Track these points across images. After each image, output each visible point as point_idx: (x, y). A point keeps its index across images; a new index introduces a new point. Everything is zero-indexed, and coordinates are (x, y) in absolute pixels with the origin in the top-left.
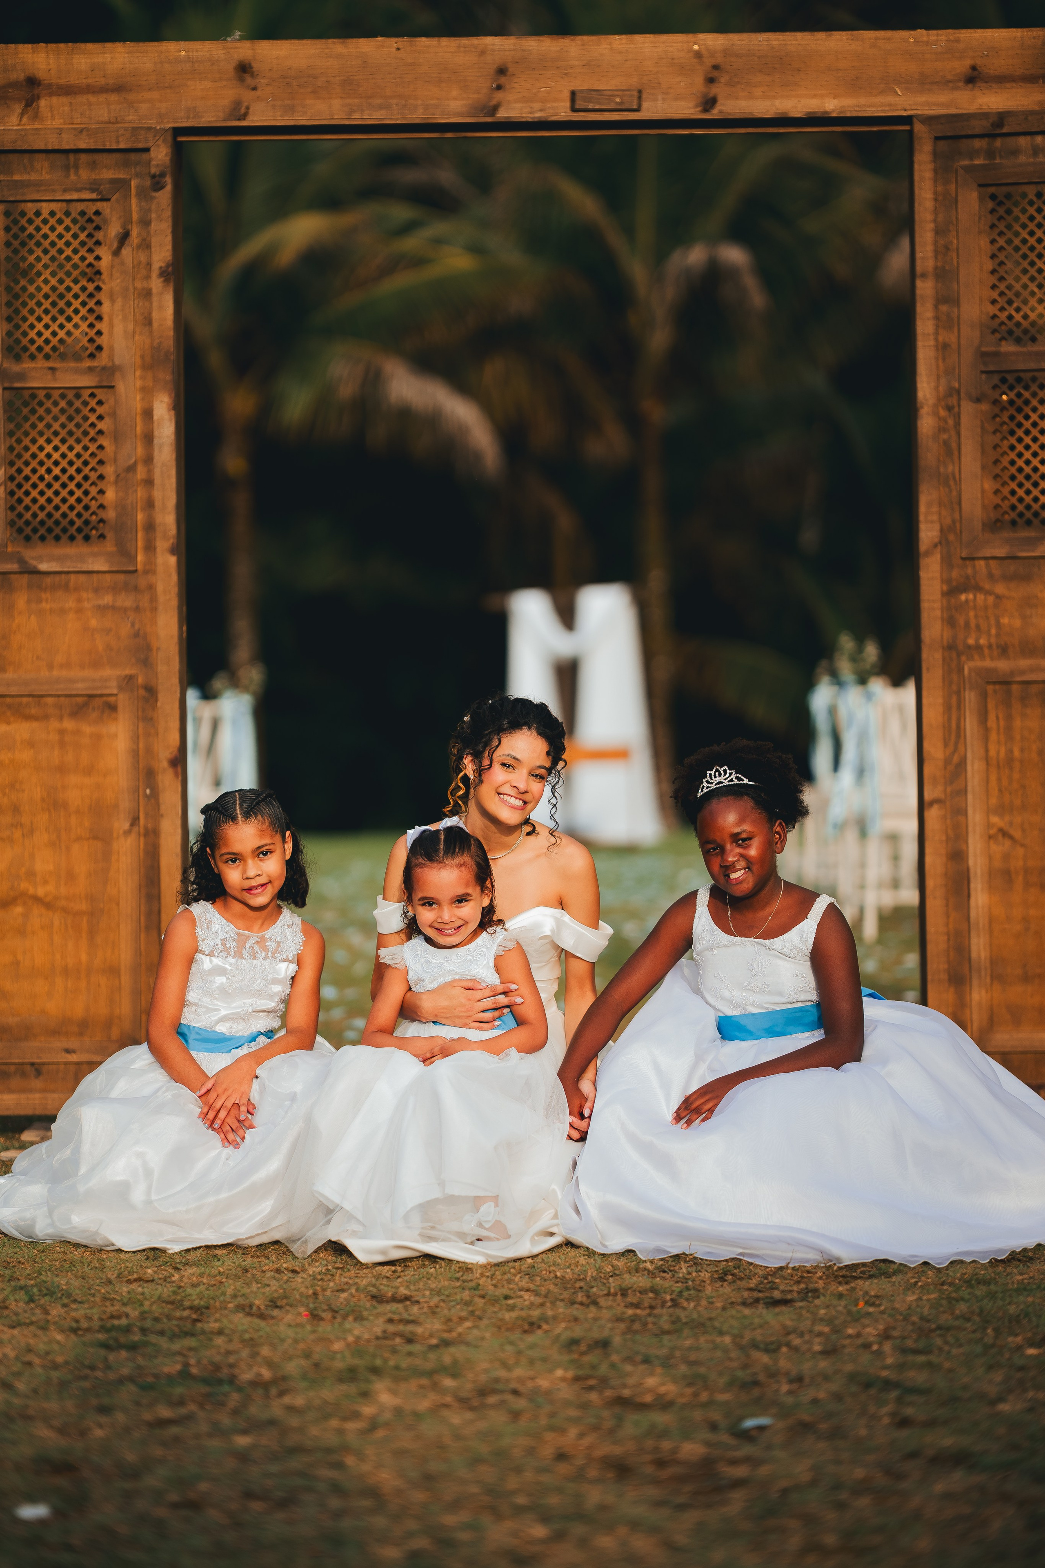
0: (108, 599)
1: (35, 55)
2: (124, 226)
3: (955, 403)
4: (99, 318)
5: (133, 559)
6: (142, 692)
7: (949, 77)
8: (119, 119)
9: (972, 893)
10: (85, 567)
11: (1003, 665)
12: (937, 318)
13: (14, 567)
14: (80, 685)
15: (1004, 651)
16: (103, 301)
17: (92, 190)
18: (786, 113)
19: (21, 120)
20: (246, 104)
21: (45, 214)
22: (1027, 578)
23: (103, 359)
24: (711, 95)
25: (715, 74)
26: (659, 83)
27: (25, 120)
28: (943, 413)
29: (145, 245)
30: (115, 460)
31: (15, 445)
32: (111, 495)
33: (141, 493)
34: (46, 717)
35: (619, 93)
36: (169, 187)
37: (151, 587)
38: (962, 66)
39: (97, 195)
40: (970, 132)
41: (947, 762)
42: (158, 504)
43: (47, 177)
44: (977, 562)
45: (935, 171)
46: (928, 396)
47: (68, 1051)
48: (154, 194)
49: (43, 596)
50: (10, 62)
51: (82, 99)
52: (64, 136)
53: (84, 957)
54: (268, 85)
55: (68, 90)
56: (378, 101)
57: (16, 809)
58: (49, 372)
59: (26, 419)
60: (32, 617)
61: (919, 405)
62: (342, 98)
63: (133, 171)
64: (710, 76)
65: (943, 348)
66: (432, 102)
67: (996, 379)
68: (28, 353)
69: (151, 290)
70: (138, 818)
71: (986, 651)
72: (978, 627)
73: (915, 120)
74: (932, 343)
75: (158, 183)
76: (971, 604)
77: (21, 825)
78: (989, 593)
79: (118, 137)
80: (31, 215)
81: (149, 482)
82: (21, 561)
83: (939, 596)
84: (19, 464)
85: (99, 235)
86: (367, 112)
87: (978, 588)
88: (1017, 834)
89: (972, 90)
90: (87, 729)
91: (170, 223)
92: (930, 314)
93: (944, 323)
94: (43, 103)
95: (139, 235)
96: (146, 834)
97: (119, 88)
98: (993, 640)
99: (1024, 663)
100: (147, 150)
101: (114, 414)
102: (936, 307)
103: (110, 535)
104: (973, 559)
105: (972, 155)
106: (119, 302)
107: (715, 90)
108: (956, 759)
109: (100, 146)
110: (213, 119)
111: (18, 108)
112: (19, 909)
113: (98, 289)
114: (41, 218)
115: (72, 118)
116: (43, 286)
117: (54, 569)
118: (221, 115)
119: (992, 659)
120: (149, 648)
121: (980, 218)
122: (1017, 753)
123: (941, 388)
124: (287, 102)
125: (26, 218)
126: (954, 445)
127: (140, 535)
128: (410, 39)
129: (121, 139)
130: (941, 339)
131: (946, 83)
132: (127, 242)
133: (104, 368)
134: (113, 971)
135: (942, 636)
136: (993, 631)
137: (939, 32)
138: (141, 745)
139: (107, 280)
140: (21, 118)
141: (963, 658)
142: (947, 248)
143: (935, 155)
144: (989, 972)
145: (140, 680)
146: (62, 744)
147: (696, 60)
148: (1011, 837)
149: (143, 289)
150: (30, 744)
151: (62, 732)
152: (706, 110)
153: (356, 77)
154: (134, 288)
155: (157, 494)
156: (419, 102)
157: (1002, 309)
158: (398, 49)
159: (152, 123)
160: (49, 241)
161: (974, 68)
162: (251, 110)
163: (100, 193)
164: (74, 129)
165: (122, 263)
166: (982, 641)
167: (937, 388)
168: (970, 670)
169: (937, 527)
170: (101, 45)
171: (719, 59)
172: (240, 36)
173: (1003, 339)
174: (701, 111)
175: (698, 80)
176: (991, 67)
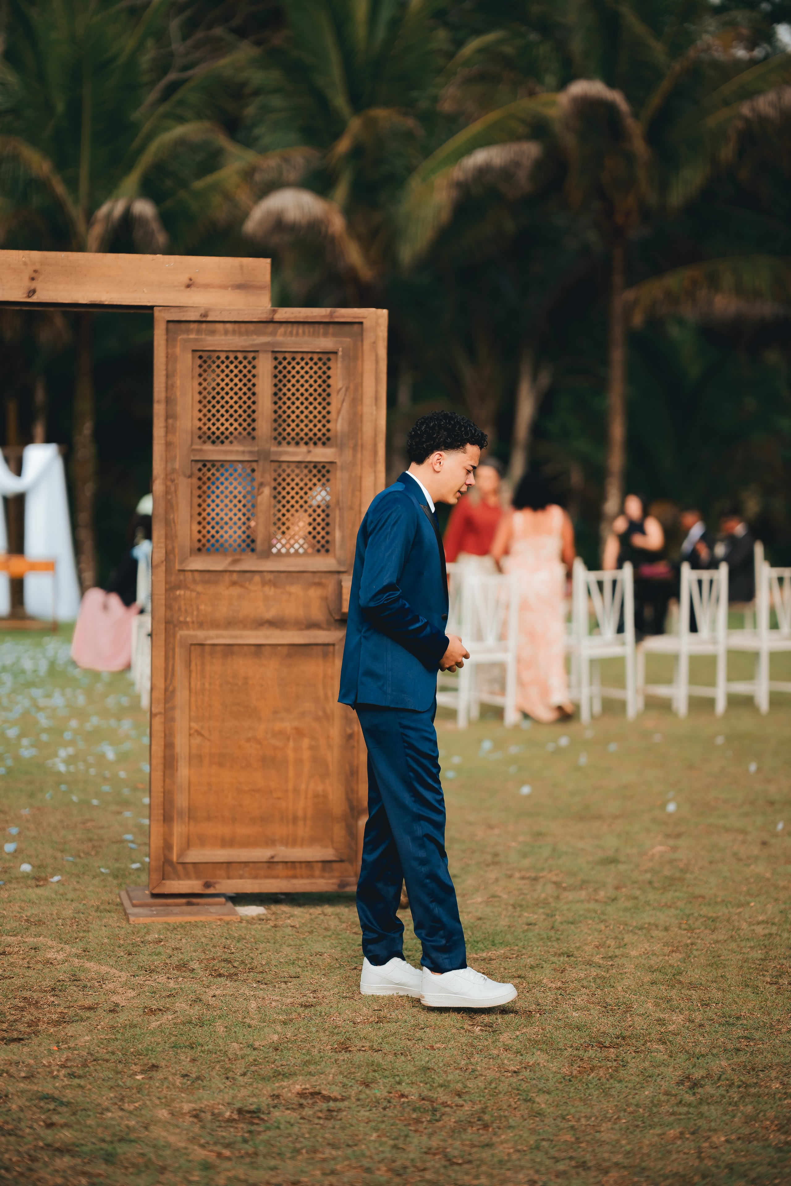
3: (176, 478)
7: (176, 284)
9: (179, 768)
11: (200, 635)
12: (167, 427)
15: (201, 625)
18: (77, 301)
22: (216, 583)
24: (32, 288)
25: (35, 275)
26: (1, 279)
28: (169, 483)
38: (184, 279)
40: (188, 319)
41: (166, 690)
44: (186, 573)
45: (166, 340)
46: (159, 473)
61: (154, 478)
64: (32, 276)
65: (168, 445)
67: (200, 465)
71: (191, 625)
72: (186, 611)
73: (154, 309)
74: (163, 442)
76: (182, 597)
78: (193, 590)
83: (164, 592)
87: (187, 588)
88: (206, 733)
89: (189, 292)
92: (161, 425)
93: (168, 430)
98: (195, 619)
99: (213, 633)
102: (165, 420)
104: (184, 570)
105: (188, 332)
107: (34, 285)
108: (171, 689)
119: (194, 629)
121: (192, 370)
122: (207, 686)
123: (168, 469)
126: (174, 503)
130: (168, 439)
131: (173, 287)
135: (165, 615)
136: (195, 613)
137: (170, 257)
141: (177, 629)
142: (172, 386)
143: (167, 331)
144: (187, 815)
147: (24, 267)
148: (202, 735)
152: (29, 297)
157: (205, 424)
161: (190, 279)
166: (188, 619)
167: (165, 469)
168: (181, 636)
169: (164, 551)
171: (37, 266)
173: (204, 442)
174: (26, 297)
175: (26, 277)
176: (201, 279)
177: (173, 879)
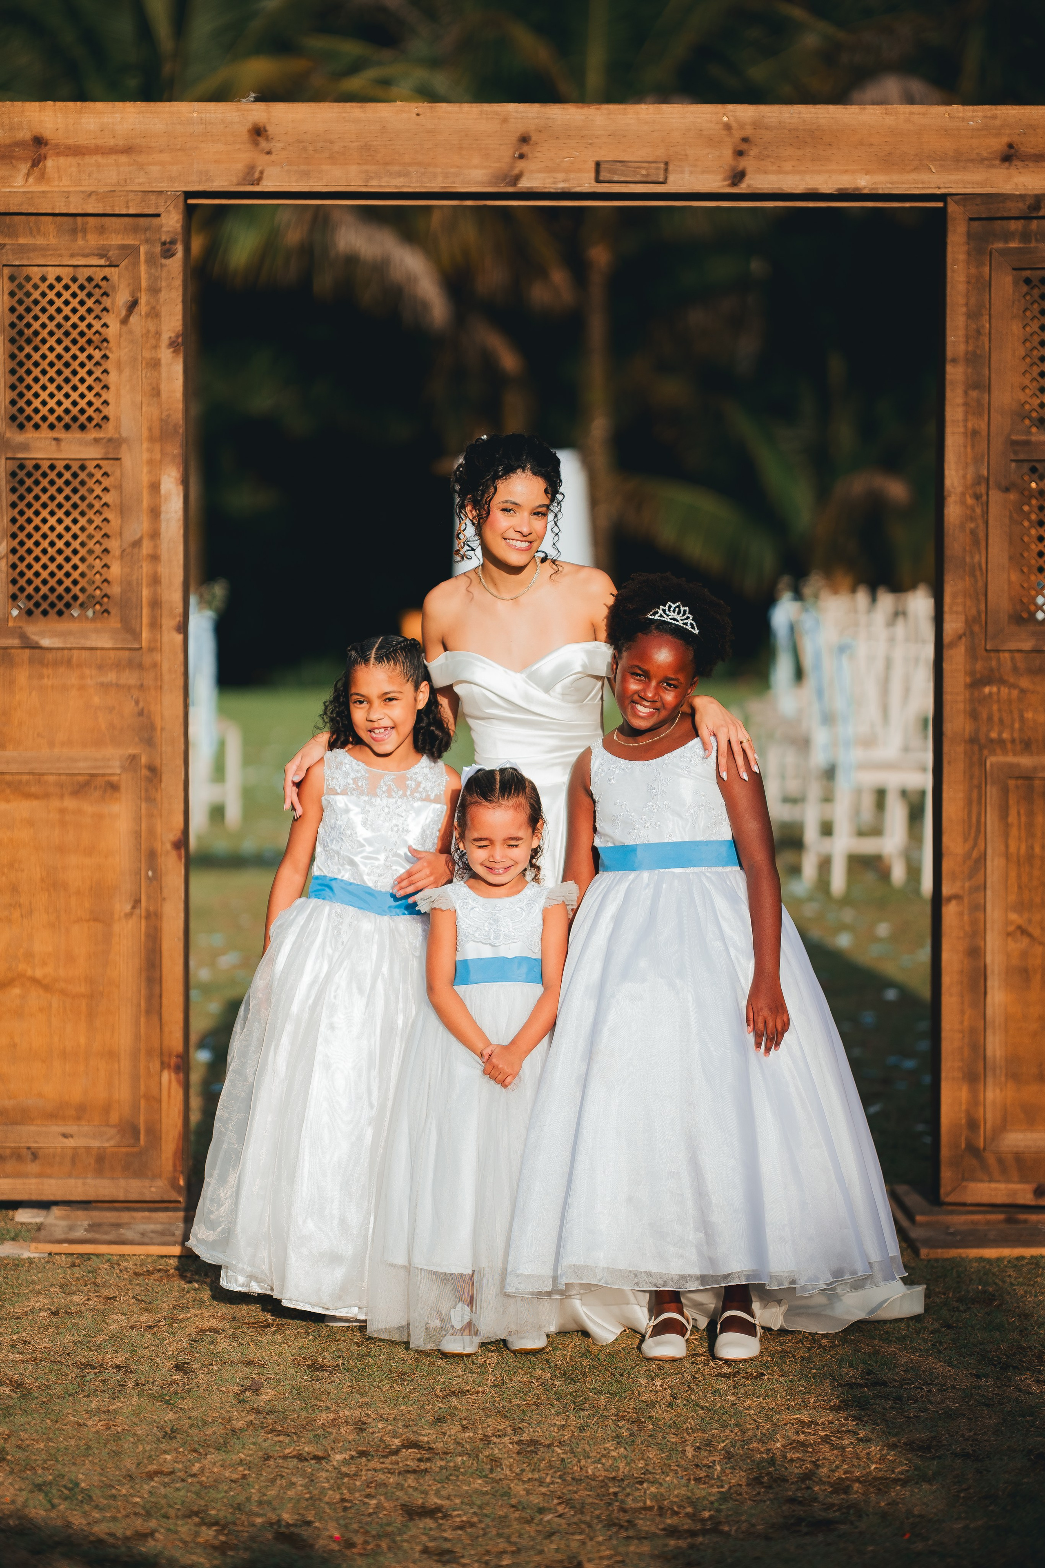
0: (111, 677)
1: (42, 113)
2: (133, 294)
3: (984, 491)
4: (106, 387)
5: (137, 636)
6: (145, 772)
7: (985, 155)
8: (128, 181)
9: (989, 990)
10: (88, 644)
11: (1026, 761)
12: (966, 404)
13: (16, 642)
14: (82, 764)
15: (1027, 746)
16: (109, 370)
17: (101, 256)
18: (816, 189)
19: (27, 181)
20: (259, 169)
21: (51, 280)
23: (109, 431)
24: (740, 168)
25: (744, 147)
26: (686, 155)
27: (31, 180)
28: (970, 501)
29: (154, 314)
30: (121, 535)
31: (17, 516)
32: (116, 570)
33: (146, 568)
34: (46, 796)
35: (645, 165)
36: (180, 254)
37: (155, 665)
38: (998, 144)
39: (106, 261)
40: (1005, 215)
41: (968, 856)
42: (165, 581)
43: (53, 241)
44: (1001, 655)
45: (969, 253)
46: (956, 484)
47: (65, 1136)
48: (164, 261)
49: (45, 672)
50: (16, 120)
51: (91, 160)
52: (72, 199)
53: (83, 1041)
54: (283, 149)
55: (76, 151)
56: (397, 168)
57: (14, 889)
58: (54, 443)
59: (29, 490)
60: (34, 693)
61: (946, 493)
62: (359, 164)
63: (143, 237)
64: (739, 149)
65: (972, 435)
66: (452, 170)
67: (1026, 467)
68: (32, 423)
69: (160, 359)
70: (140, 901)
71: (1009, 746)
72: (1001, 721)
73: (949, 199)
74: (962, 430)
75: (168, 250)
76: (995, 697)
77: (20, 905)
78: (1013, 686)
79: (127, 202)
80: (36, 279)
81: (155, 558)
82: (23, 637)
83: (962, 688)
84: (22, 536)
85: (107, 302)
86: (385, 179)
87: (1002, 681)
88: (1036, 932)
89: (1008, 169)
90: (89, 808)
91: (180, 292)
92: (960, 400)
93: (975, 409)
94: (50, 163)
95: (148, 303)
96: (148, 916)
97: (128, 150)
98: (1016, 735)
100: (158, 215)
101: (119, 487)
102: (966, 393)
103: (113, 611)
104: (998, 651)
105: (1007, 236)
106: (127, 372)
107: (743, 163)
108: (975, 854)
109: (109, 211)
110: (226, 184)
111: (24, 167)
112: (16, 991)
113: (105, 357)
114: (47, 283)
115: (80, 180)
116: (48, 353)
117: (56, 646)
118: (234, 180)
119: (1015, 754)
120: (152, 727)
121: (1013, 303)
122: (1037, 850)
123: (969, 476)
124: (302, 167)
125: (31, 283)
126: (981, 535)
127: (145, 611)
128: (430, 105)
129: (131, 204)
130: (970, 425)
131: (982, 161)
132: (135, 310)
133: (110, 440)
134: (111, 1055)
135: (964, 729)
136: (1017, 725)
137: (976, 107)
138: (143, 826)
139: (114, 349)
140: (27, 179)
141: (986, 752)
142: (978, 332)
143: (969, 236)
144: (1004, 1070)
145: (144, 760)
146: (63, 824)
147: (725, 132)
148: (1029, 935)
149: (152, 359)
150: (31, 823)
151: (62, 811)
152: (734, 184)
153: (374, 143)
154: (142, 358)
155: (164, 570)
156: (439, 170)
157: (1034, 397)
158: (418, 115)
159: (163, 186)
160: (55, 307)
161: (1010, 146)
162: (265, 175)
163: (108, 259)
164: (83, 192)
165: (131, 332)
166: (1005, 736)
167: (964, 477)
168: (992, 765)
169: (962, 618)
170: (110, 104)
171: (748, 132)
172: (255, 97)
173: (1033, 426)
174: (729, 186)
175: (727, 153)
176: (1030, 145)
177: (981, 1181)
